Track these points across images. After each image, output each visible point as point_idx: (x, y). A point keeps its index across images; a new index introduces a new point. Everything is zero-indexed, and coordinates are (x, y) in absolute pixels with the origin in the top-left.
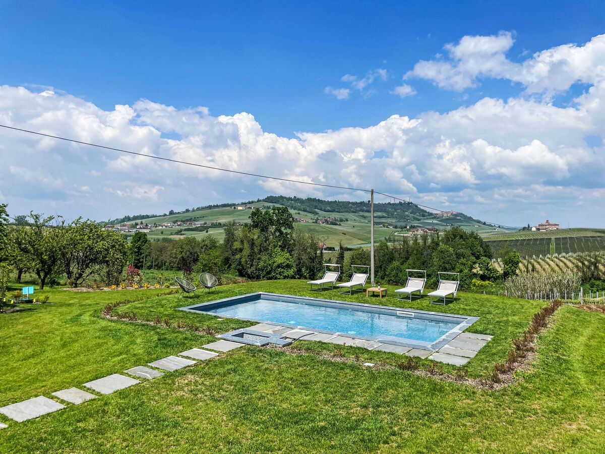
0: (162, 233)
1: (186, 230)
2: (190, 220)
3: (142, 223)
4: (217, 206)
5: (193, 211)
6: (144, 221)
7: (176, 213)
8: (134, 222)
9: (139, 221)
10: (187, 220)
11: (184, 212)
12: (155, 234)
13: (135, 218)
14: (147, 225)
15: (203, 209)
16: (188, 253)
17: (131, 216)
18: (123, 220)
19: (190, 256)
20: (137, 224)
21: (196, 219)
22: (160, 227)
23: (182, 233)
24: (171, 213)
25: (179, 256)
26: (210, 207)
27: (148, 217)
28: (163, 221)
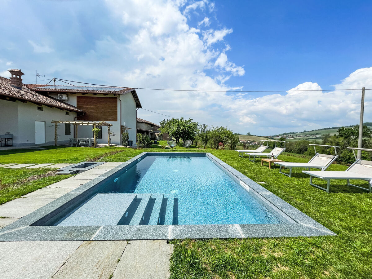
0: (299, 139)
1: (311, 138)
2: (314, 134)
3: (290, 135)
4: (330, 128)
5: (316, 130)
6: (291, 135)
7: (307, 132)
8: (287, 135)
9: (289, 135)
10: (312, 135)
11: (311, 131)
12: (296, 140)
13: (288, 133)
14: (293, 136)
15: (321, 130)
16: (302, 147)
17: (287, 133)
18: (284, 134)
19: (303, 148)
20: (288, 136)
21: (317, 134)
22: (299, 137)
23: (309, 139)
24: (305, 131)
25: (297, 148)
26: (325, 129)
27: (294, 133)
28: (300, 135)
